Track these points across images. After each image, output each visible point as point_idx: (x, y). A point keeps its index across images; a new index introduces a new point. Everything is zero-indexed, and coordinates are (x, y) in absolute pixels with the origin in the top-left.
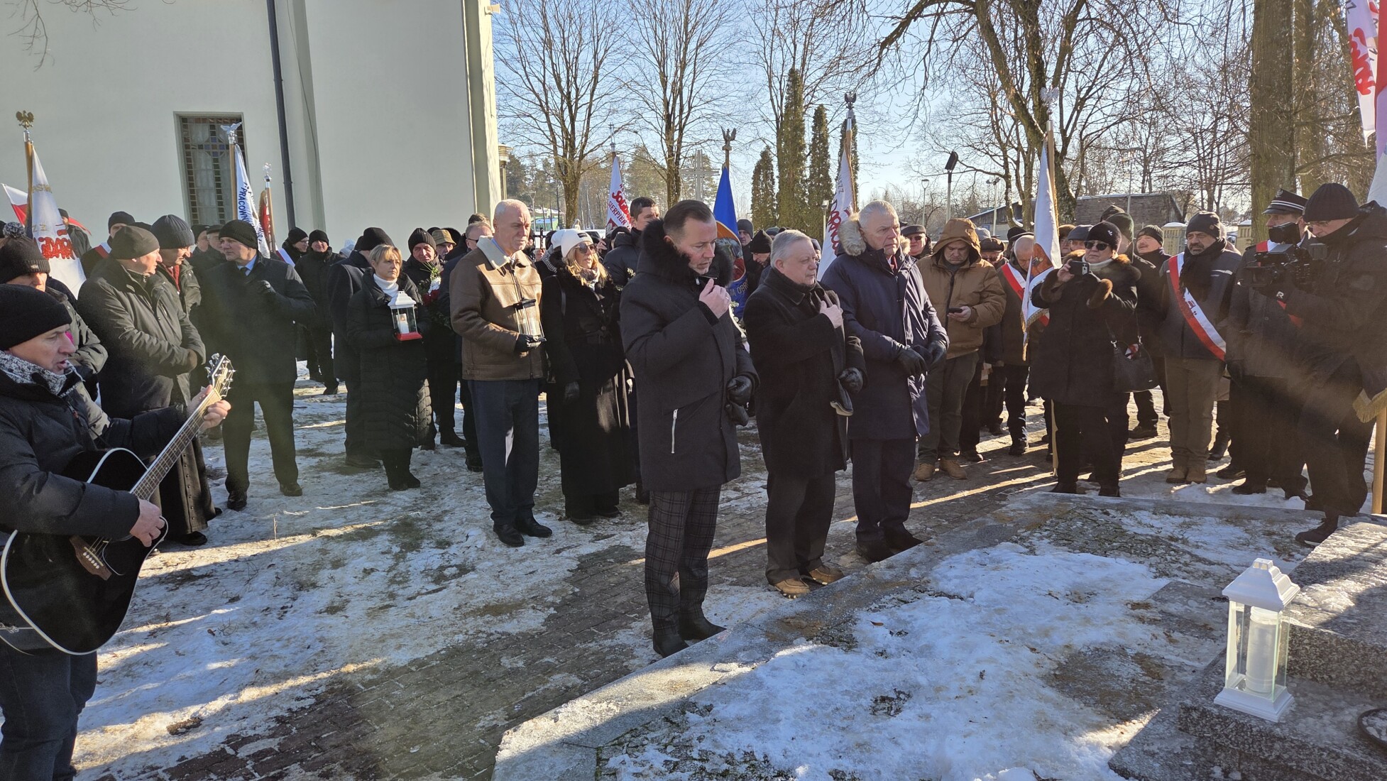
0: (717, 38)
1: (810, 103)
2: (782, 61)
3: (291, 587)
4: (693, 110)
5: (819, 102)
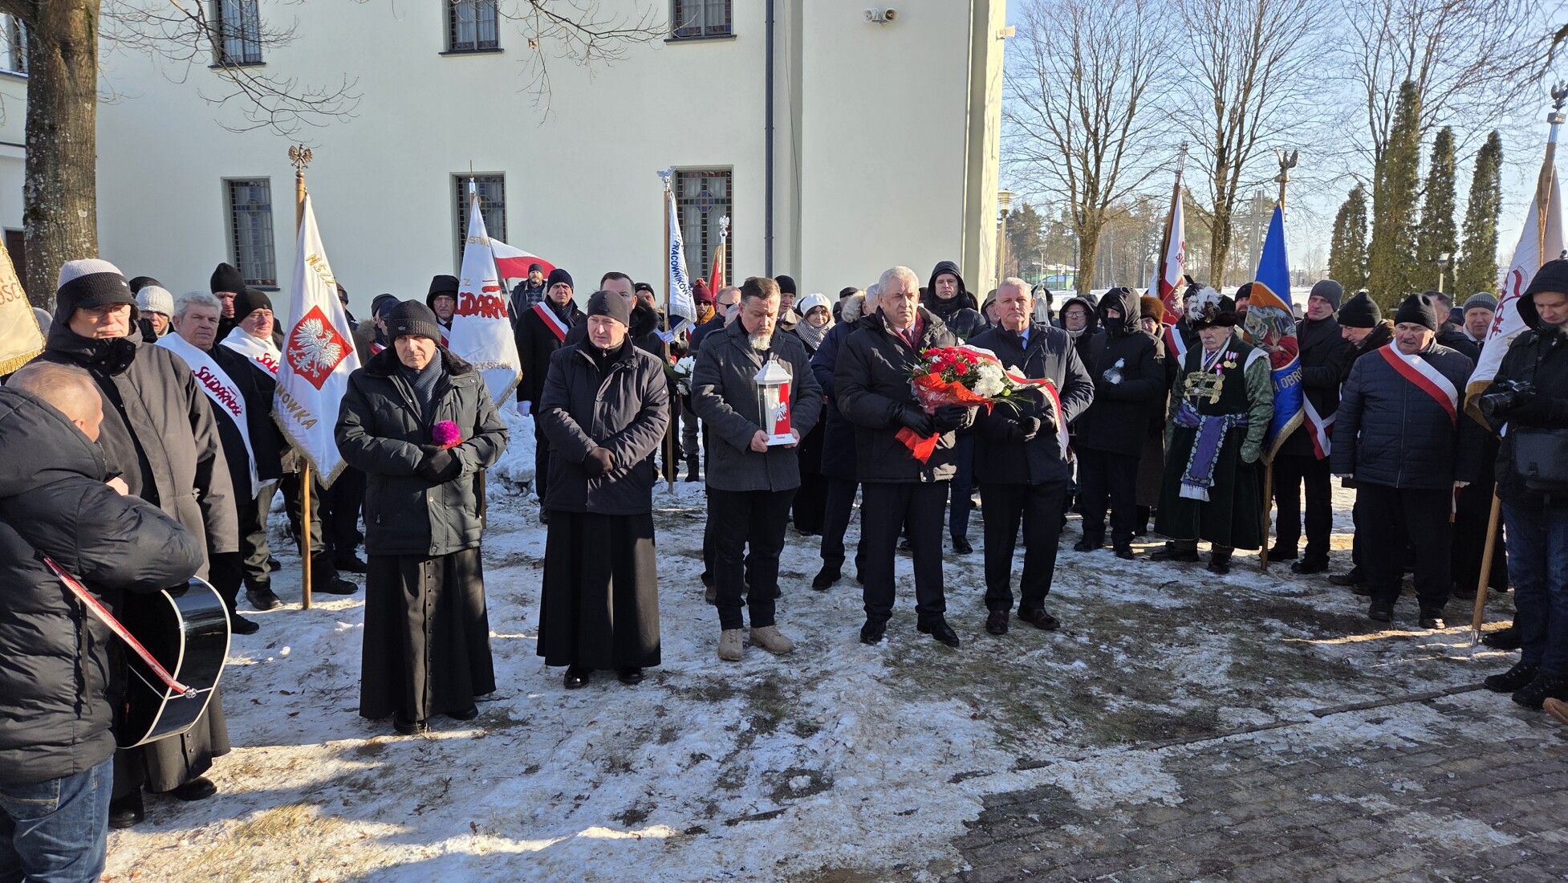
0: (1298, 51)
1: (1430, 126)
2: (1391, 72)
4: (1256, 141)
5: (1445, 123)
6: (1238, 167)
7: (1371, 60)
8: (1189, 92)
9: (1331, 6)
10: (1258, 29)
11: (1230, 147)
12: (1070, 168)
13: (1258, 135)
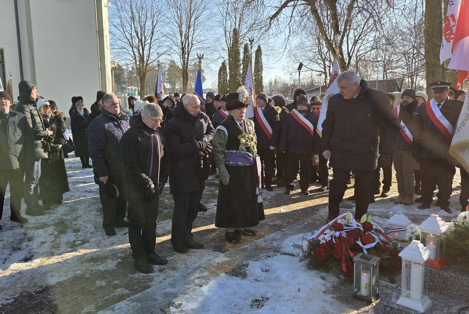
0: (203, 16)
1: (242, 42)
2: (230, 25)
3: (9, 250)
4: (193, 45)
5: (246, 42)
6: (188, 54)
7: (224, 21)
8: (171, 28)
9: (211, 2)
10: (190, 8)
11: (185, 47)
12: (134, 52)
13: (194, 43)
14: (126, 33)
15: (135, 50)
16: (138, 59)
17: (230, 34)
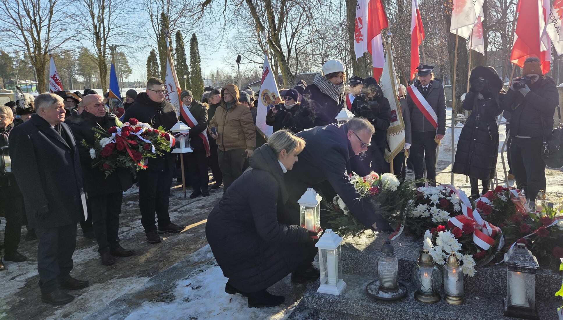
1: (173, 29)
2: (157, 9)
4: (111, 30)
5: (178, 29)
6: (105, 40)
7: (149, 3)
8: (77, 7)
11: (100, 32)
12: (24, 36)
13: (111, 28)
14: (10, 11)
15: (26, 33)
16: (31, 44)
17: (157, 20)
